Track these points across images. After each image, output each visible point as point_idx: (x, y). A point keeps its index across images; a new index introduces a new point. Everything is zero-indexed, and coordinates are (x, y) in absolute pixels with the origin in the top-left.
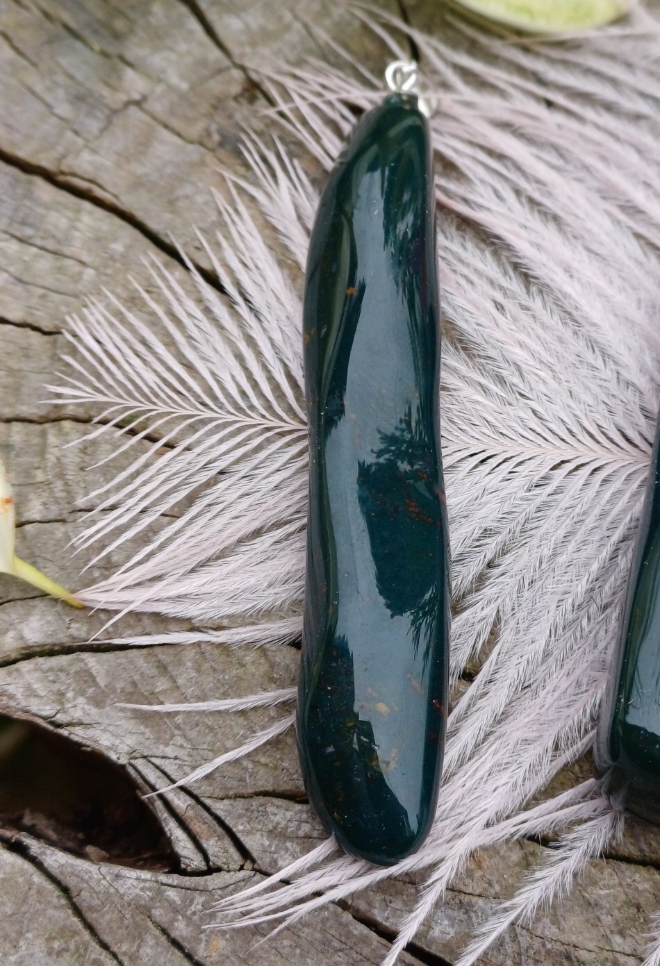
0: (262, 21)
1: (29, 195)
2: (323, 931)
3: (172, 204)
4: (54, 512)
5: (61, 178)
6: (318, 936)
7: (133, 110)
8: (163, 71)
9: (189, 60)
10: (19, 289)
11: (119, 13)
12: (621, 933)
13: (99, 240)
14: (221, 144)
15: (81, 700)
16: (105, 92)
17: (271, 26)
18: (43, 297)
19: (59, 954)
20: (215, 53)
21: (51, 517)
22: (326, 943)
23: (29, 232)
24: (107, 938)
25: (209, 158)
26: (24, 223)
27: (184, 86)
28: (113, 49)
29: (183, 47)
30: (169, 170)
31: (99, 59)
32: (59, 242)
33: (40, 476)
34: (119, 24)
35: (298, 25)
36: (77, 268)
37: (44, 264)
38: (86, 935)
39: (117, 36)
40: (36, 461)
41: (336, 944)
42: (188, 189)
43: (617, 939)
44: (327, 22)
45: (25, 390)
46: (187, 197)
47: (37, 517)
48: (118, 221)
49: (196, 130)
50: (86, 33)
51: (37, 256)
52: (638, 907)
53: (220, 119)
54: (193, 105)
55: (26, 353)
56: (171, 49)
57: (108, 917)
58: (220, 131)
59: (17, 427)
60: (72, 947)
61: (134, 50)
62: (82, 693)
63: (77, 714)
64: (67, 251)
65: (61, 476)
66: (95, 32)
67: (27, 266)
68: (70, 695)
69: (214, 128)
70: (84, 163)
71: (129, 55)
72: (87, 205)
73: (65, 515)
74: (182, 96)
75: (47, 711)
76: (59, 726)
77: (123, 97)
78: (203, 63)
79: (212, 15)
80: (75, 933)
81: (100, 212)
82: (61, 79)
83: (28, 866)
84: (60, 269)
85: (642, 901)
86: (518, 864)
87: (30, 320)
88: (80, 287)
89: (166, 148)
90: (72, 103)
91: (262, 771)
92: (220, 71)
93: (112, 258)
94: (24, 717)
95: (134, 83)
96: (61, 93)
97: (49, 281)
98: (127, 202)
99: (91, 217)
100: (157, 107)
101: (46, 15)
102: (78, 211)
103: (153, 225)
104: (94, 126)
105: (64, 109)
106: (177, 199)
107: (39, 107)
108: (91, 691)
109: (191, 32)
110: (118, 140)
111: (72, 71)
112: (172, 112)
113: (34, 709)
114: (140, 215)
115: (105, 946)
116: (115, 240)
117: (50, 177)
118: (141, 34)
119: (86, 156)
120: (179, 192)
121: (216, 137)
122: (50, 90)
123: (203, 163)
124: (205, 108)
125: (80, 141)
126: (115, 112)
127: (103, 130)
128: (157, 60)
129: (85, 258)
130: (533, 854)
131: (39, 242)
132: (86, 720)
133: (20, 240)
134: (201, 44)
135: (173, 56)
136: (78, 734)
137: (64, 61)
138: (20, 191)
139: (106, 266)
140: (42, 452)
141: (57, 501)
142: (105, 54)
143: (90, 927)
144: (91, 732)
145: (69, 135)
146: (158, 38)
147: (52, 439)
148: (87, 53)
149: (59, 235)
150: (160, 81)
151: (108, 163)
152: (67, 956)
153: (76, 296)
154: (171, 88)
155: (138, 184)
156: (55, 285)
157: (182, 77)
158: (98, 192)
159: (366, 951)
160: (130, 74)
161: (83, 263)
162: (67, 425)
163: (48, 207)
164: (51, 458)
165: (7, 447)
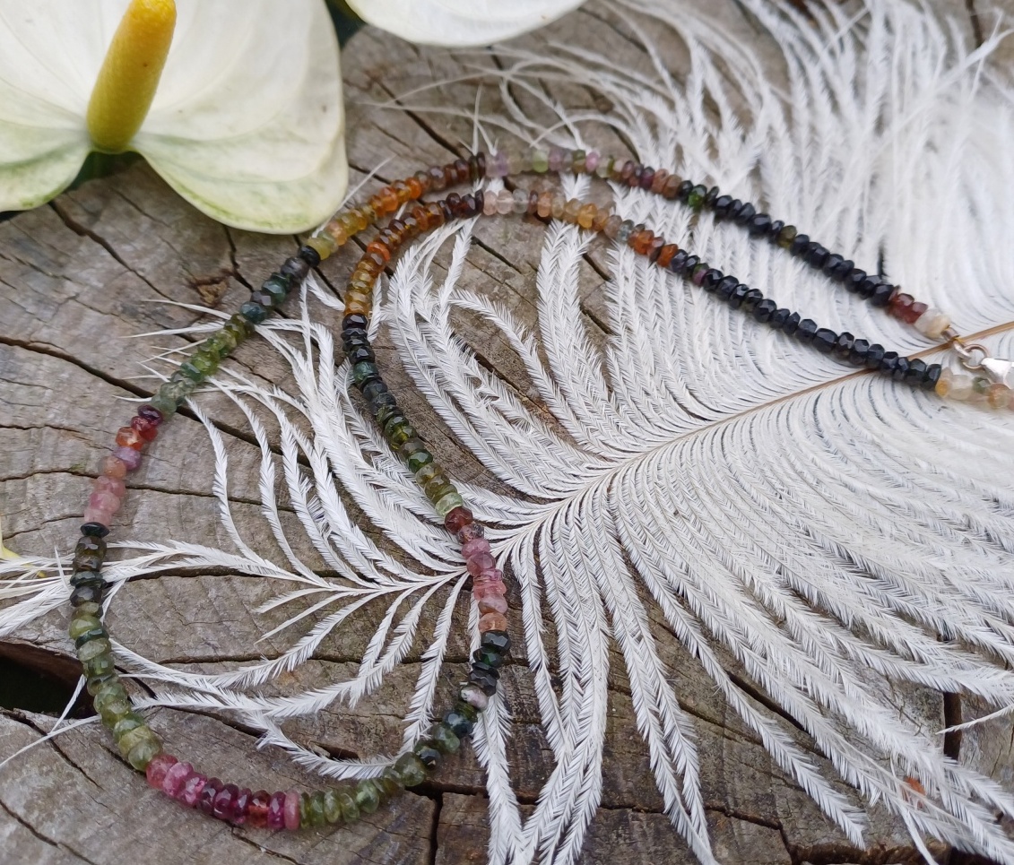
0: (143, 245)
1: (12, 356)
2: (205, 734)
3: (96, 348)
4: (32, 524)
5: (31, 345)
6: (202, 737)
7: (71, 302)
8: (88, 279)
9: (103, 271)
10: (8, 407)
11: (62, 254)
12: (384, 703)
13: (53, 373)
14: (123, 312)
15: (52, 627)
16: (55, 295)
17: (149, 247)
18: (22, 409)
19: (47, 774)
20: (118, 266)
21: (31, 528)
22: (207, 740)
23: (13, 376)
24: (75, 760)
25: (116, 320)
26: (10, 372)
27: (101, 285)
28: (59, 274)
29: (99, 265)
30: (94, 330)
31: (53, 279)
32: (31, 379)
33: (23, 507)
34: (62, 260)
35: (164, 244)
36: (42, 391)
37: (22, 393)
38: (63, 761)
39: (61, 266)
40: (20, 499)
41: (213, 740)
42: (105, 338)
43: (383, 707)
44: (181, 240)
45: (14, 462)
46: (104, 343)
47: (22, 529)
48: (64, 362)
49: (107, 308)
50: (43, 268)
51: (18, 388)
52: (393, 686)
53: (122, 299)
54: (106, 294)
55: (13, 441)
56: (93, 268)
57: (74, 748)
58: (122, 306)
59: (9, 483)
60: (55, 769)
61: (70, 271)
62: (53, 623)
63: (51, 635)
64: (35, 383)
65: (36, 504)
66: (49, 266)
67: (12, 394)
68: (45, 625)
69: (119, 304)
70: (43, 334)
71: (67, 275)
72: (46, 356)
73: (39, 526)
74: (100, 291)
75: (32, 636)
76: (41, 644)
77: (66, 296)
78: (111, 272)
79: (115, 247)
80: (56, 760)
81: (54, 359)
82: (30, 293)
83: (25, 726)
84: (32, 393)
85: (395, 683)
86: (321, 675)
87: (15, 424)
88: (44, 400)
89: (92, 319)
90: (36, 304)
91: (164, 649)
92: (121, 274)
93: (62, 382)
94: (19, 642)
95: (72, 289)
96: (30, 301)
97: (26, 401)
98: (69, 351)
99: (48, 362)
100: (84, 298)
101: (20, 261)
102: (41, 360)
103: (85, 361)
104: (48, 314)
105: (31, 309)
106: (100, 345)
107: (17, 310)
108: (57, 621)
109: (103, 256)
110: (63, 318)
111: (36, 288)
112: (94, 300)
113: (25, 637)
114: (78, 357)
115: (75, 765)
116: (63, 372)
117: (24, 345)
118: (74, 262)
119: (45, 331)
120: (101, 341)
121: (120, 309)
122: (23, 300)
123: (113, 324)
124: (113, 294)
125: (41, 323)
126: (60, 304)
127: (54, 315)
128: (84, 274)
129: (46, 385)
130: (329, 668)
131: (19, 381)
132: (56, 637)
133: (8, 381)
134: (110, 262)
135: (94, 271)
136: (51, 647)
137: (31, 284)
138: (7, 355)
139: (58, 387)
140: (24, 493)
141: (33, 518)
142: (55, 277)
143: (65, 756)
144: (59, 645)
145: (35, 321)
146: (84, 263)
147: (30, 485)
148: (46, 278)
149: (30, 375)
150: (87, 285)
151: (57, 332)
152: (51, 774)
153: (41, 406)
154: (93, 287)
155: (75, 340)
156: (29, 402)
157: (99, 281)
158: (52, 348)
159: (232, 741)
160: (68, 283)
161: (45, 388)
162: (38, 476)
163: (23, 361)
164: (29, 496)
165: (4, 494)
